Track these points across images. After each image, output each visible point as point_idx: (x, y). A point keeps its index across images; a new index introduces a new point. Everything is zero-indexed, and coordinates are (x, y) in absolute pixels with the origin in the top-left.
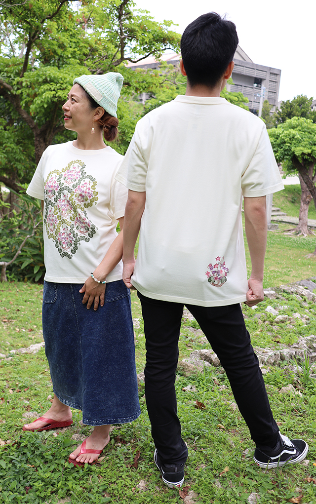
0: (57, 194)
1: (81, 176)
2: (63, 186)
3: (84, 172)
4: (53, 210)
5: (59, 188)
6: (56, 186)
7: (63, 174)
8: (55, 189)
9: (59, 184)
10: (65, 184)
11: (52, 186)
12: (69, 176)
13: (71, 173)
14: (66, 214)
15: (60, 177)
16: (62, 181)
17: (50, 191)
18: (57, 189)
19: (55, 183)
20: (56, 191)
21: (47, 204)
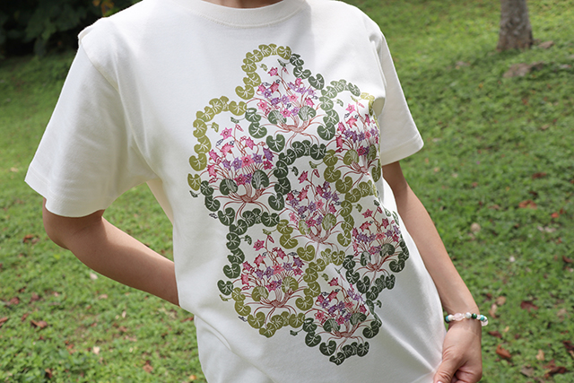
0: (273, 179)
1: (319, 93)
2: (288, 146)
5: (276, 159)
6: (262, 154)
7: (254, 104)
8: (261, 166)
9: (271, 145)
10: (291, 138)
11: (246, 161)
15: (253, 119)
16: (273, 131)
17: (241, 180)
18: (268, 165)
19: (251, 144)
20: (267, 171)
21: (232, 227)
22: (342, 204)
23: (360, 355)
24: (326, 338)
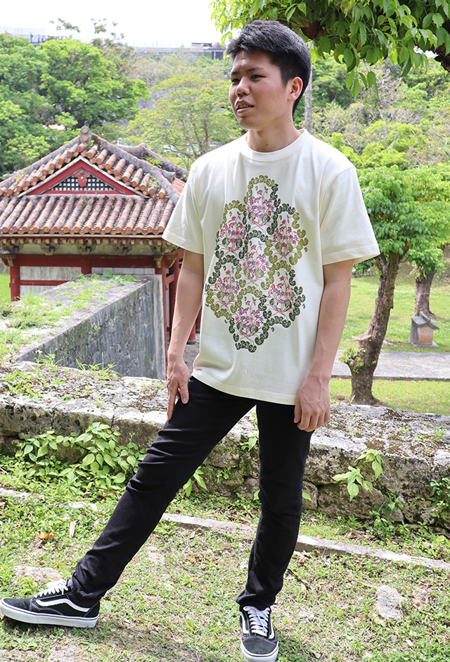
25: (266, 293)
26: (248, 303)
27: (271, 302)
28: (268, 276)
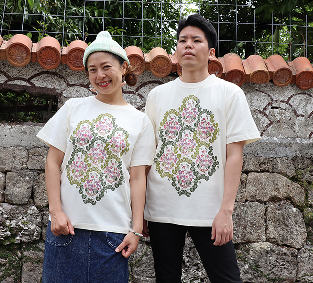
0: (90, 143)
1: (114, 128)
2: (97, 136)
3: (115, 124)
4: (84, 157)
5: (93, 138)
6: (90, 135)
7: (95, 124)
8: (88, 138)
9: (93, 134)
10: (99, 135)
11: (85, 135)
12: (102, 127)
13: (103, 125)
14: (98, 162)
15: (93, 127)
16: (96, 131)
17: (82, 139)
18: (90, 139)
19: (89, 132)
20: (89, 140)
21: (75, 150)
22: (107, 158)
23: (92, 204)
24: (85, 193)
25: (194, 161)
26: (184, 167)
27: (198, 166)
28: (195, 151)
